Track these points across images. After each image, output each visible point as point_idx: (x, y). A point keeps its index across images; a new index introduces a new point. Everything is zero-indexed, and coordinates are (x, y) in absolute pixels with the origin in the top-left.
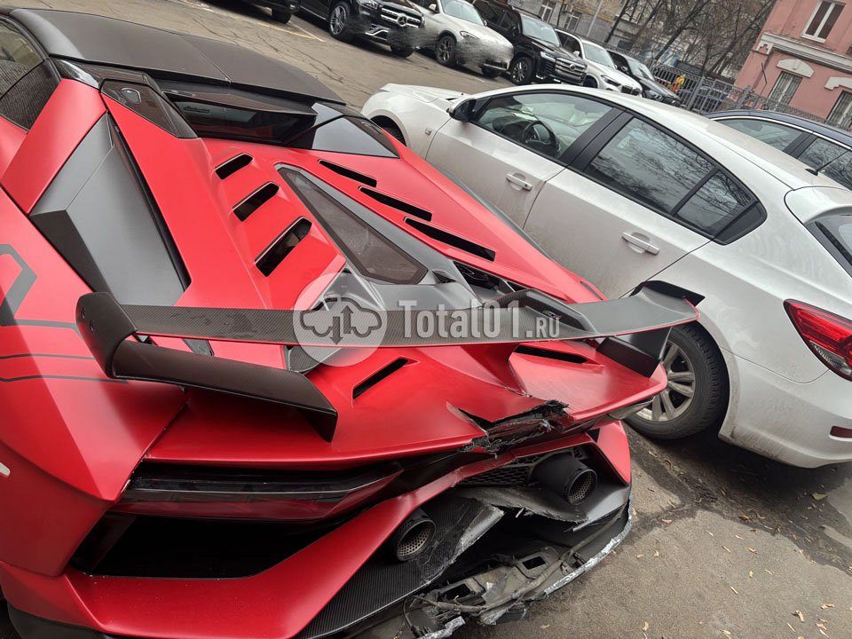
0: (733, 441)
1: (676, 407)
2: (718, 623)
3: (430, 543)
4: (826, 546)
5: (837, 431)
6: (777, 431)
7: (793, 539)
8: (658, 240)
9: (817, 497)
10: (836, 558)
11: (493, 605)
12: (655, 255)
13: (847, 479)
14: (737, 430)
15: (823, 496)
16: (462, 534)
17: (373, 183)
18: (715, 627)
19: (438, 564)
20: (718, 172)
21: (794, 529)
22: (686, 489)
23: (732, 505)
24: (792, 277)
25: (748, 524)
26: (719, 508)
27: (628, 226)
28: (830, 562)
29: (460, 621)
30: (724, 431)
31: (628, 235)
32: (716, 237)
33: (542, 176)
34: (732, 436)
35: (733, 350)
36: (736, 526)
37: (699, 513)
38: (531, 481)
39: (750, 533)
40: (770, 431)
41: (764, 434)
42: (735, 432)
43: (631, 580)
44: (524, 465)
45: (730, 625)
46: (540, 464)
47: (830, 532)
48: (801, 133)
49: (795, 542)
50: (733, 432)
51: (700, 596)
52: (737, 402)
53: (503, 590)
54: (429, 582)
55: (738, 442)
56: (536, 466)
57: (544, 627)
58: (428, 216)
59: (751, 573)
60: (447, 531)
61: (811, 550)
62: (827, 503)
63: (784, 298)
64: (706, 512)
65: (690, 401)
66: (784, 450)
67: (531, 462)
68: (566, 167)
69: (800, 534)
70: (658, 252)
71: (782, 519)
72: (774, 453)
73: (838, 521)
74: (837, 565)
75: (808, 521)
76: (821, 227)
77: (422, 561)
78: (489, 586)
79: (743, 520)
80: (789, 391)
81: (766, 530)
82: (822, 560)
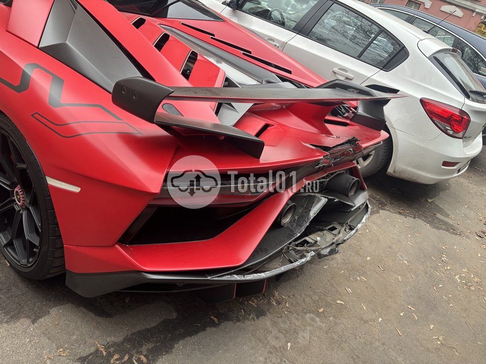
0: (394, 174)
1: (364, 161)
2: (401, 258)
3: (293, 217)
4: (438, 222)
5: (446, 164)
6: (417, 167)
7: (423, 220)
8: (353, 72)
9: (430, 201)
10: (443, 227)
11: (325, 246)
12: (351, 79)
13: (440, 192)
14: (397, 169)
15: (432, 200)
16: (310, 211)
17: (214, 35)
18: (400, 260)
19: (301, 226)
20: (383, 31)
21: (423, 216)
22: (372, 201)
23: (394, 207)
24: (423, 86)
25: (402, 215)
26: (388, 209)
27: (335, 65)
28: (441, 229)
29: (313, 253)
30: (390, 170)
31: (336, 69)
32: (383, 67)
33: (284, 40)
34: (394, 172)
35: (395, 127)
36: (398, 216)
37: (381, 211)
38: (325, 190)
39: (404, 219)
40: (413, 167)
41: (410, 169)
42: (396, 171)
43: (359, 243)
44: (324, 180)
45: (406, 259)
46: (330, 179)
47: (438, 215)
48: (408, 16)
49: (424, 221)
50: (394, 170)
51: (390, 247)
52: (397, 154)
53: (325, 240)
54: (299, 235)
55: (397, 175)
56: (329, 181)
57: (326, 267)
58: (250, 52)
59: (409, 236)
60: (300, 211)
61: (431, 223)
62: (434, 203)
63: (420, 97)
64: (384, 211)
65: (372, 157)
66: (420, 175)
67: (327, 178)
68: (298, 34)
69: (426, 217)
70: (353, 78)
71: (416, 211)
72: (414, 178)
73: (441, 211)
74: (444, 230)
75: (428, 212)
76: (436, 58)
77: (292, 226)
78: (319, 239)
79: (400, 213)
80: (423, 145)
81: (411, 217)
82: (437, 228)
